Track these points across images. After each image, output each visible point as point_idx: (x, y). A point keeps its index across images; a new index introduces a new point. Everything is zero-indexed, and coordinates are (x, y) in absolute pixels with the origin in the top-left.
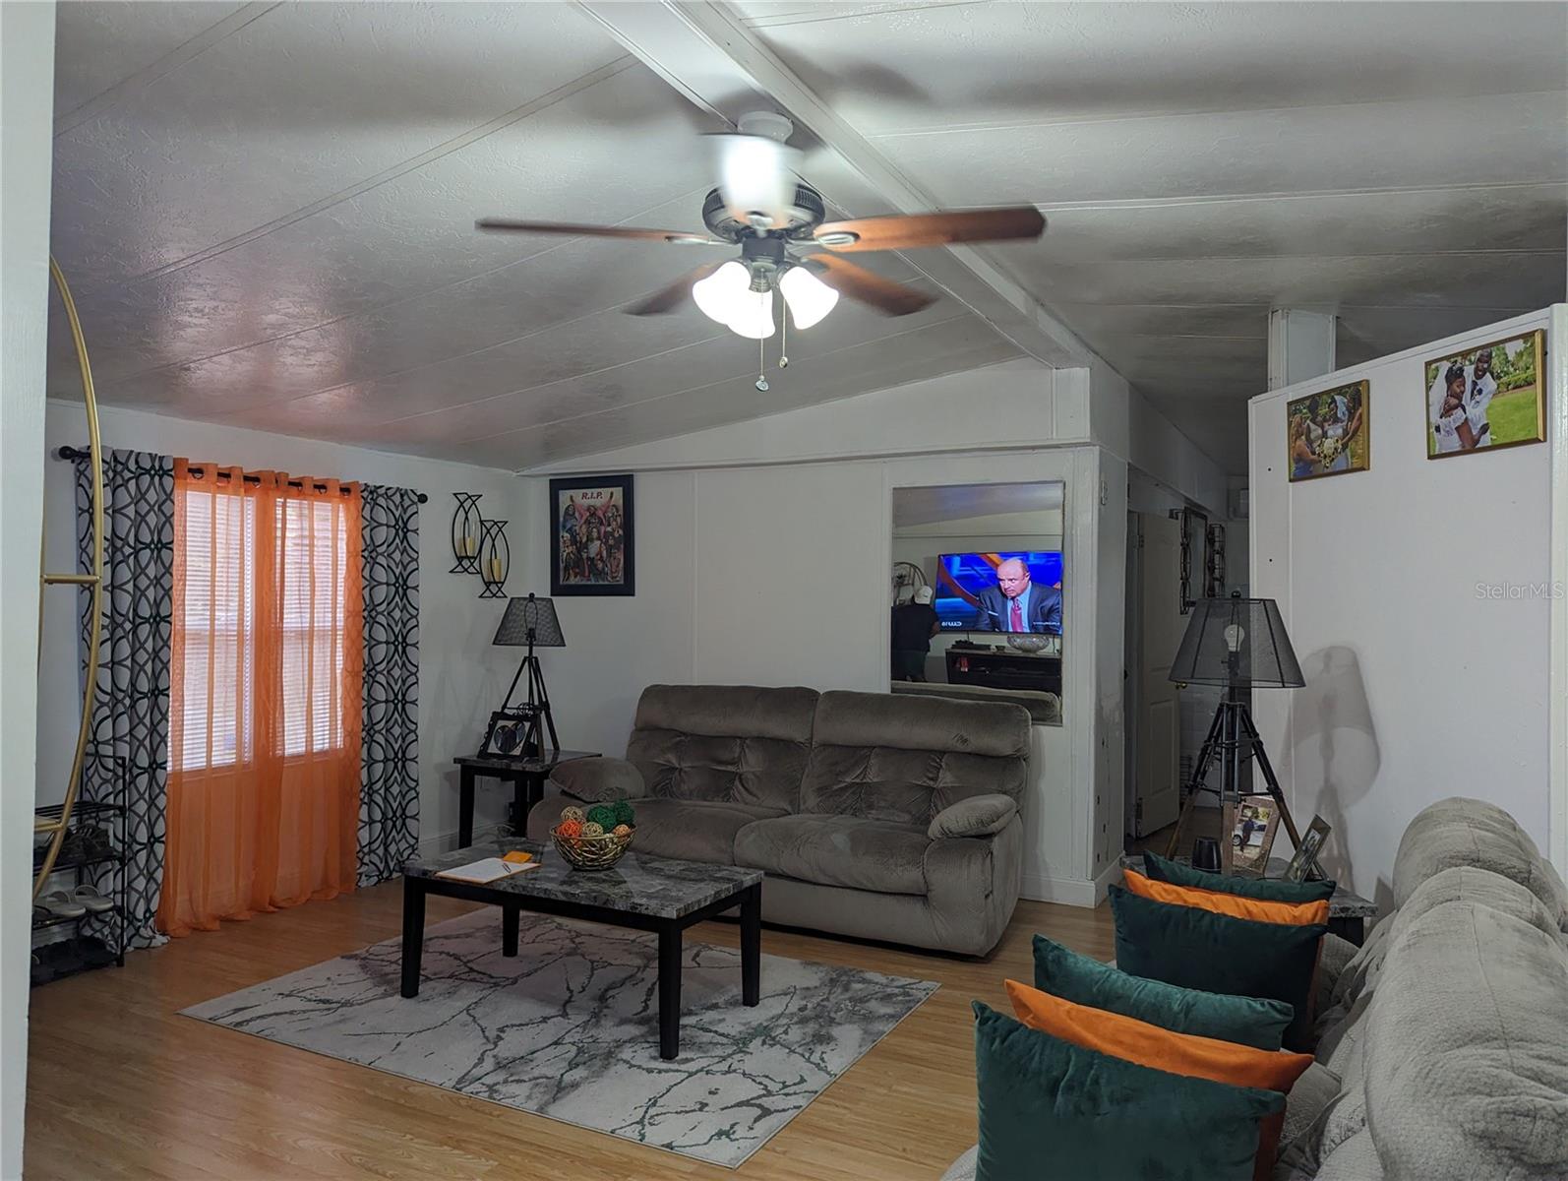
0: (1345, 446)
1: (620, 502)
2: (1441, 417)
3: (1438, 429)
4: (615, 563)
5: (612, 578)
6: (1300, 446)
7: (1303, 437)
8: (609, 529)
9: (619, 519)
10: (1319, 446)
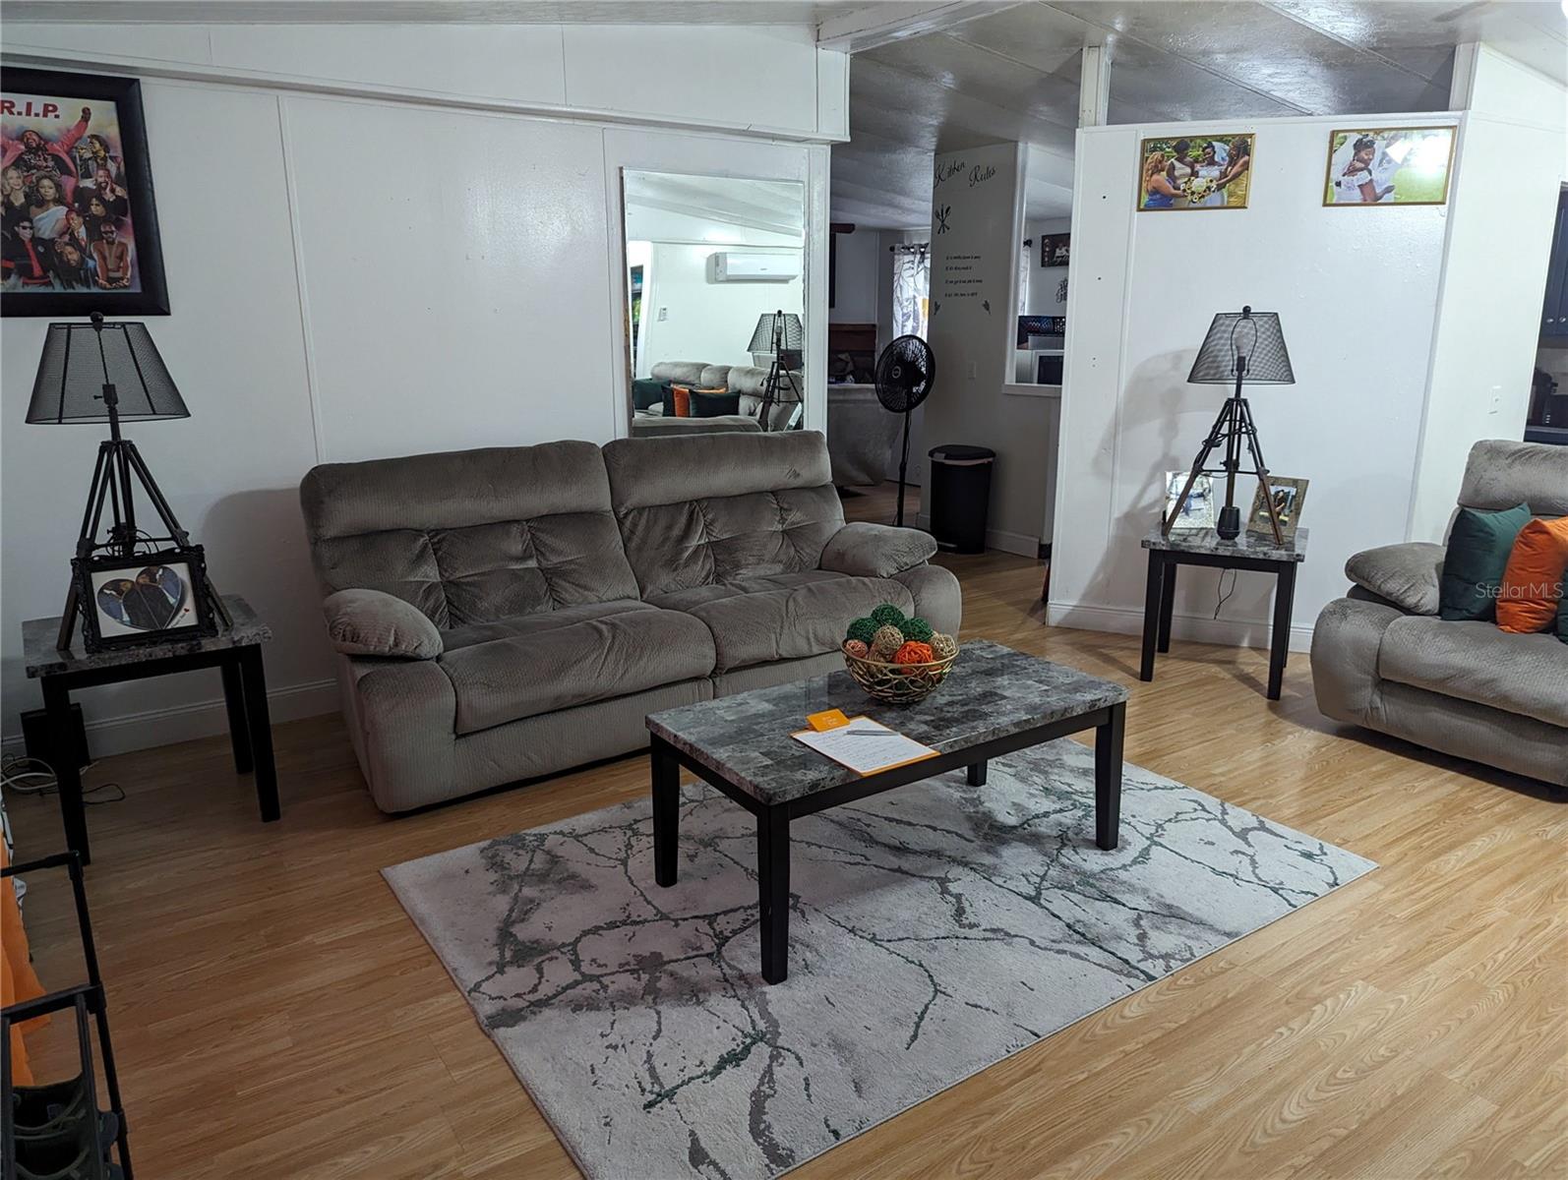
0: (1220, 187)
1: (113, 132)
2: (1344, 175)
3: (1338, 184)
4: (111, 254)
5: (110, 280)
6: (1157, 181)
7: (1164, 173)
8: (89, 183)
9: (112, 167)
10: (1186, 183)
